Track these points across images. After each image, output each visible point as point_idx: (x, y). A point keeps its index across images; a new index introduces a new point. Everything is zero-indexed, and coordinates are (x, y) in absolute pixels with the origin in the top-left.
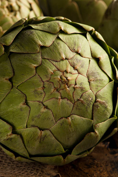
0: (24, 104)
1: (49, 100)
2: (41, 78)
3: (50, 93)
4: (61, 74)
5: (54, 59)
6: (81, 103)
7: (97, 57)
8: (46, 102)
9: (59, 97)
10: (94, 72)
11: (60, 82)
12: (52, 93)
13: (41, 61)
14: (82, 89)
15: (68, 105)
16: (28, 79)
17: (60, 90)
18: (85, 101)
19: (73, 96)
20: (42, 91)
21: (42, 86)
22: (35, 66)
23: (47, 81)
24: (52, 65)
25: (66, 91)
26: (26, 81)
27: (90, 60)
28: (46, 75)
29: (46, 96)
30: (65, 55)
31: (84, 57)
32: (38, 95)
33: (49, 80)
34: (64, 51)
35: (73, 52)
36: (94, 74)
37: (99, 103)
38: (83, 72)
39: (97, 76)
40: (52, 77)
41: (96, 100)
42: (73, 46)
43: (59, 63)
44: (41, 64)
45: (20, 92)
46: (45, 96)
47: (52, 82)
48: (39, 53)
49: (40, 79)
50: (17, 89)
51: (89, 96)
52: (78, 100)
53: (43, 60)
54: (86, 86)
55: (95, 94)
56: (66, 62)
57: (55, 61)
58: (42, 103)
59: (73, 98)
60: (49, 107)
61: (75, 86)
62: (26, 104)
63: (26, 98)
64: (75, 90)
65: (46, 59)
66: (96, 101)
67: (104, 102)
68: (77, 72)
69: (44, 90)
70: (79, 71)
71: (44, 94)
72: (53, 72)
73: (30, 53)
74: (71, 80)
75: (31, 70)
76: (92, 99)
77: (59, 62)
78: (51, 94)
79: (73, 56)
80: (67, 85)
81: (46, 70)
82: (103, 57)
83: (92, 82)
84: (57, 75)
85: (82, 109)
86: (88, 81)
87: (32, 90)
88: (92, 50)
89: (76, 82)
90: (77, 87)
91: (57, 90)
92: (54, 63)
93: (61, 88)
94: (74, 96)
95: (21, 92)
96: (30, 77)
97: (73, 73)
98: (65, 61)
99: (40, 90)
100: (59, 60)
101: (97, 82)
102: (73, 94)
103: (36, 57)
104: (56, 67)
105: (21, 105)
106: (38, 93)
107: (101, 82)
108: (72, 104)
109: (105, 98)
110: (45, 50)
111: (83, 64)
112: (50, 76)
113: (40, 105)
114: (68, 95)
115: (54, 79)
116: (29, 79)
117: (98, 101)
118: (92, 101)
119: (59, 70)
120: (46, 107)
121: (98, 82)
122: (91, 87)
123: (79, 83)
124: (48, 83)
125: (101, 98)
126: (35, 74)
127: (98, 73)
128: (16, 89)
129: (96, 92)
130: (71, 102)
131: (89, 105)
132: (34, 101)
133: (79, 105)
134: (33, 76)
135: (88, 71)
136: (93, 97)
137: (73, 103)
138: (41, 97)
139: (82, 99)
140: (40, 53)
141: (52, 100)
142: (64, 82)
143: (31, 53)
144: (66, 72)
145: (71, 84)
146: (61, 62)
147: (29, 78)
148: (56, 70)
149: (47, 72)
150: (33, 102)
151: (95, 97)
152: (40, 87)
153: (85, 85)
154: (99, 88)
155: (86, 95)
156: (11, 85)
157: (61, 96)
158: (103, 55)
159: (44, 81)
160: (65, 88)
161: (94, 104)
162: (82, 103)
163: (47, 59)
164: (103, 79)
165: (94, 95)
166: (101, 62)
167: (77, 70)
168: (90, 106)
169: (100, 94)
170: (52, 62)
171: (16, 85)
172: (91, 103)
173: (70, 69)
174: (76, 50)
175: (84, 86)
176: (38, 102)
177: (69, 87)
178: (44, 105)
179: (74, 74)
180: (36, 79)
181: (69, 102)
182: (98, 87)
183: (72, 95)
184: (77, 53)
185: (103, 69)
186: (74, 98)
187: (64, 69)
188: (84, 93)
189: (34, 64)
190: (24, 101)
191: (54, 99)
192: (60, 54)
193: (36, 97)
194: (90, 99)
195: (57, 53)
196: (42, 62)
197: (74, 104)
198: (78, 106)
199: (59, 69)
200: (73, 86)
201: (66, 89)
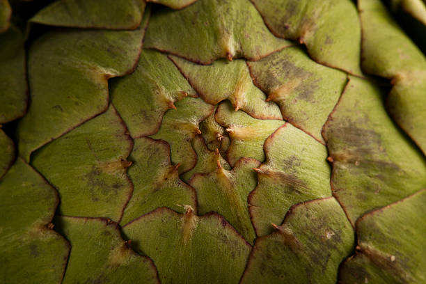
0: (47, 226)
1: (147, 218)
2: (123, 123)
3: (149, 187)
4: (206, 109)
5: (188, 54)
6: (285, 244)
7: (384, 74)
8: (133, 224)
9: (187, 207)
10: (358, 126)
11: (197, 143)
12: (159, 185)
13: (136, 57)
14: (292, 185)
15: (226, 246)
16: (75, 124)
17: (195, 175)
18: (301, 241)
19: (250, 212)
20: (123, 178)
21: (123, 154)
22: (109, 73)
23: (146, 137)
24: (177, 73)
25: (217, 181)
26: (67, 132)
27: (348, 80)
28: (144, 113)
29: (134, 199)
30: (240, 39)
31: (324, 64)
32: (105, 192)
33: (155, 133)
34: (239, 27)
35: (276, 36)
36: (359, 135)
37: (366, 260)
38: (305, 117)
39: (373, 145)
40: (168, 120)
41: (356, 243)
42: (280, 16)
43: (208, 71)
44: (136, 67)
45: (39, 179)
46: (130, 197)
47: (165, 143)
48: (138, 28)
49: (121, 128)
50: (30, 169)
51: (324, 220)
52: (273, 231)
53: (147, 56)
54: (315, 175)
55: (353, 219)
56: (238, 69)
57: (191, 61)
58: (119, 227)
59: (246, 217)
60: (144, 247)
61: (259, 167)
62: (52, 226)
63: (59, 202)
64: (260, 187)
65: (159, 51)
66: (355, 251)
67: (393, 258)
68: (279, 114)
69: (130, 173)
70: (288, 111)
71: (126, 190)
72: (172, 100)
73: (104, 29)
74: (245, 139)
75: (91, 88)
76: (337, 238)
77: (206, 68)
78: (156, 190)
79: (271, 50)
80: (226, 158)
81: (147, 94)
82: (410, 79)
83: (343, 167)
84: (188, 115)
85: (286, 274)
86: (327, 161)
87: (84, 169)
88: (365, 44)
89: (265, 151)
90: (267, 174)
91: (183, 176)
92: (188, 68)
93: (200, 168)
94: (254, 210)
95: (44, 178)
96: (85, 118)
97: (256, 114)
98: (232, 66)
99: (113, 170)
100: (207, 57)
101: (365, 172)
102: (249, 201)
103: (121, 41)
104: (193, 82)
105: (35, 230)
106: (101, 184)
107: (386, 175)
108: (242, 243)
109: (399, 244)
110: (163, 20)
111: (313, 87)
112: (157, 116)
113: (107, 233)
114: (228, 201)
115: (175, 128)
116: (79, 126)
117: (362, 251)
118: (335, 248)
119: (199, 95)
120: (132, 246)
121: (374, 174)
122: (336, 187)
123: (282, 157)
124: (149, 142)
125: (381, 240)
126: (102, 109)
127: (379, 135)
128: (28, 166)
129: (360, 211)
130: (239, 233)
131: (323, 262)
132: (88, 218)
133: (273, 254)
134: (96, 116)
135: (330, 118)
136: (340, 231)
137: (247, 243)
138: (115, 203)
139: (288, 230)
140: (143, 31)
141: (156, 219)
142: (211, 142)
143: (108, 27)
144: (230, 104)
145: (242, 158)
146: (218, 69)
147: (79, 123)
148: (190, 96)
149: (149, 99)
150: (84, 220)
151: (352, 233)
152: (113, 160)
153: (308, 172)
154: (376, 200)
155: (308, 216)
156: (10, 149)
157: (197, 205)
158: (410, 72)
159: (133, 136)
160: (213, 171)
161: (345, 260)
162: (289, 244)
163: (163, 52)
164: (400, 164)
165: (347, 224)
166: (398, 96)
167: (280, 105)
168: (324, 268)
169: (379, 224)
170: (180, 63)
171: (27, 149)
172: (329, 255)
173: (248, 95)
174: (292, 29)
175: (304, 174)
176: (104, 223)
177: (231, 168)
178: (124, 237)
179: (262, 119)
180: (107, 127)
181: (229, 233)
182: (369, 194)
183: (242, 203)
184: (296, 42)
185: (406, 127)
186: (255, 219)
187: (223, 93)
188: (301, 206)
189: (107, 66)
190: (50, 214)
191: (167, 213)
192: (217, 35)
193: (97, 200)
194: (329, 236)
195: (206, 32)
196: (138, 61)
197: (253, 245)
198: (269, 257)
199: (199, 90)
200: (253, 165)
201: (219, 173)
